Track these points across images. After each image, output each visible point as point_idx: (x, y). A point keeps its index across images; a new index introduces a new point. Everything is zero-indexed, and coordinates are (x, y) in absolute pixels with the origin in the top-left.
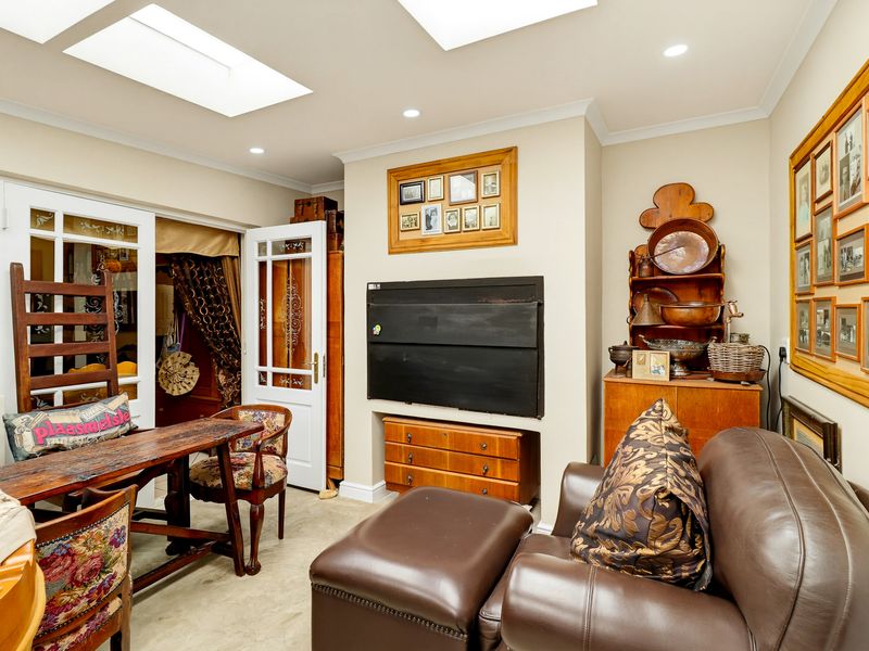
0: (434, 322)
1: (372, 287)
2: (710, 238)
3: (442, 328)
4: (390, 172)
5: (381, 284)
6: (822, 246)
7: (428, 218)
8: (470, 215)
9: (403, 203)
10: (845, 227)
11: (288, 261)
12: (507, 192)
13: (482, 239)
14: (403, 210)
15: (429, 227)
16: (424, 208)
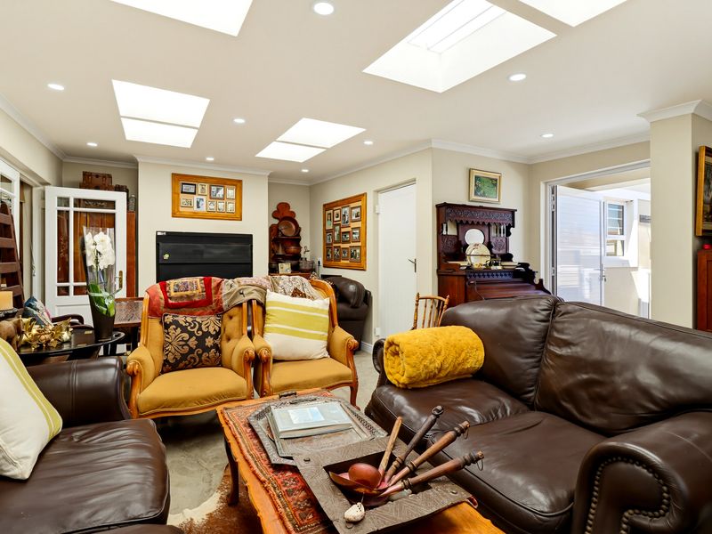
0: (201, 253)
1: (159, 234)
2: (296, 223)
3: (206, 256)
4: (173, 174)
5: (167, 232)
6: (336, 234)
7: (198, 203)
8: (221, 205)
9: (182, 192)
10: (343, 230)
11: (87, 213)
12: (238, 198)
13: (227, 216)
14: (182, 196)
15: (198, 207)
16: (196, 197)
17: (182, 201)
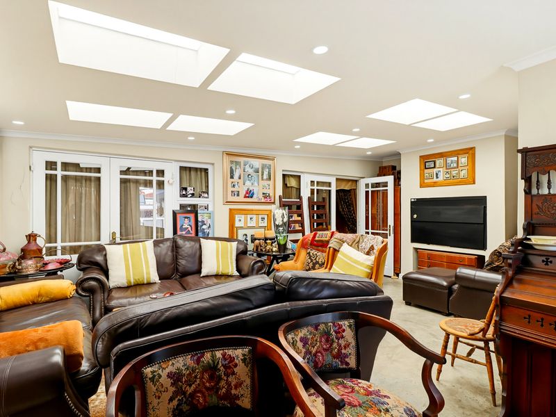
0: (439, 213)
1: (413, 200)
3: (443, 216)
5: (417, 199)
7: (437, 174)
8: (454, 173)
9: (426, 168)
12: (470, 164)
13: (460, 182)
14: (426, 171)
15: (437, 178)
16: (435, 170)
17: (426, 175)
